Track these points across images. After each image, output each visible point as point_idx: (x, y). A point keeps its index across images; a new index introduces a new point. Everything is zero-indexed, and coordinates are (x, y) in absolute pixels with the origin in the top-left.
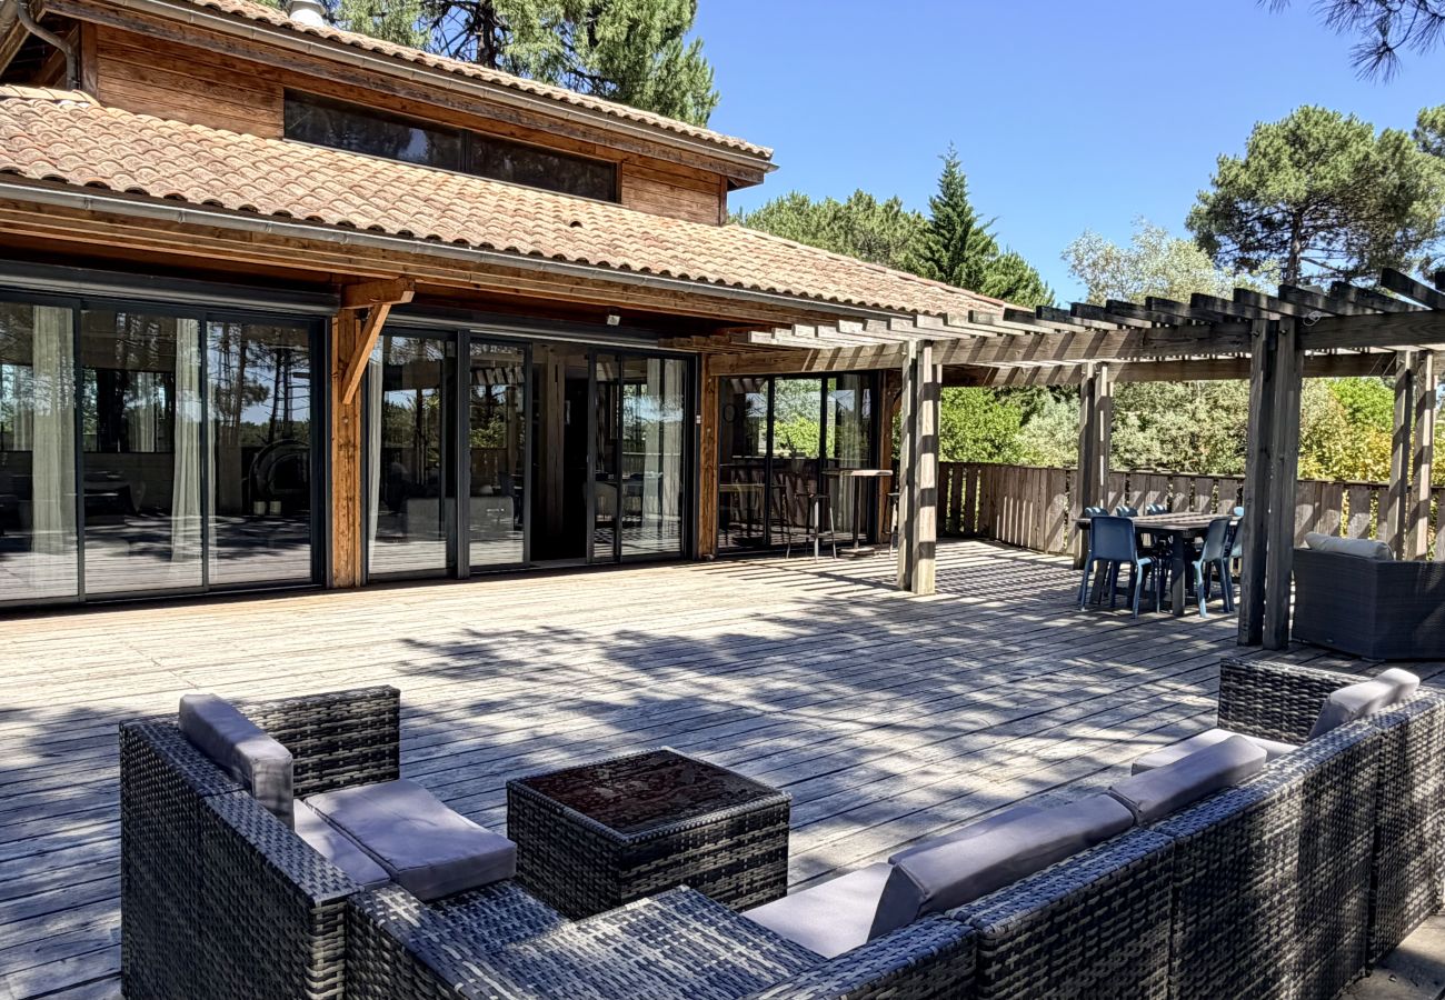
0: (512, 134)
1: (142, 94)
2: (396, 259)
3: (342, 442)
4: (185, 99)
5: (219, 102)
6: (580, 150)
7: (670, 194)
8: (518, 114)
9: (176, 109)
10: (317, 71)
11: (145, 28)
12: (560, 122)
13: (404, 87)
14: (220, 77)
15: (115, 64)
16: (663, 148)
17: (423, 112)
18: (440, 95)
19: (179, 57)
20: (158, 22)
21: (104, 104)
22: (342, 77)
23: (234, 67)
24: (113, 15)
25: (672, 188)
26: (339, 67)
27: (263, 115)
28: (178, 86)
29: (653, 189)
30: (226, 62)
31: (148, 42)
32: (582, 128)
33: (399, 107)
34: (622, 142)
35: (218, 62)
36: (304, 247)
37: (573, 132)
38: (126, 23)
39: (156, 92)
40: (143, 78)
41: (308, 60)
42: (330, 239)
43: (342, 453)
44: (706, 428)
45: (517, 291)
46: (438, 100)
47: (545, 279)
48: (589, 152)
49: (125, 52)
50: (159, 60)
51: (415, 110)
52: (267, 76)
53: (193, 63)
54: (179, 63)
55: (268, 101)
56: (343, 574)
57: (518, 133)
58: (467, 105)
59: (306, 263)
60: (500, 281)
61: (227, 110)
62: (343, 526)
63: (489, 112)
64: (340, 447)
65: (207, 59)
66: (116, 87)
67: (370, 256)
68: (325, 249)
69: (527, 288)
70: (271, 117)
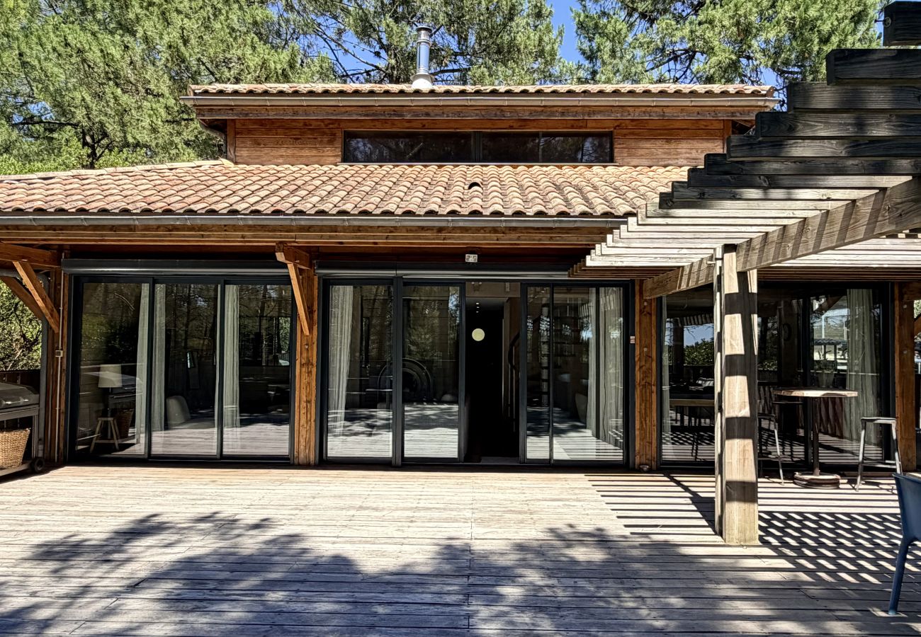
0: (511, 127)
1: (258, 153)
2: (235, 231)
3: (303, 361)
4: (282, 151)
5: (302, 149)
6: (572, 127)
7: (667, 147)
8: (502, 110)
9: (277, 158)
10: (349, 115)
11: (247, 115)
12: (540, 109)
13: (409, 112)
14: (302, 133)
15: (244, 140)
16: (643, 109)
17: (437, 126)
18: (437, 111)
19: (279, 127)
20: (254, 110)
21: (236, 163)
22: (367, 115)
23: (311, 125)
24: (231, 112)
25: (668, 141)
26: (364, 109)
27: (328, 151)
28: (278, 144)
29: (648, 145)
30: (306, 123)
31: (261, 123)
32: (560, 109)
33: (421, 126)
34: (600, 112)
35: (301, 124)
36: (170, 231)
37: (552, 114)
38: (237, 115)
39: (266, 150)
40: (259, 144)
41: (343, 109)
42: (178, 223)
43: (304, 369)
44: (641, 347)
45: (341, 243)
46: (436, 115)
47: (360, 231)
48: (581, 127)
49: (250, 131)
50: (268, 131)
51: (432, 126)
52: (331, 126)
53: (287, 129)
54: (279, 131)
55: (331, 142)
56: (302, 456)
57: (515, 125)
58: (459, 113)
59: (212, 241)
60: (321, 237)
61: (306, 153)
62: (303, 421)
63: (477, 115)
64: (302, 365)
65: (294, 124)
66: (244, 153)
67: (216, 231)
68: (183, 230)
69: (349, 240)
70: (335, 151)
